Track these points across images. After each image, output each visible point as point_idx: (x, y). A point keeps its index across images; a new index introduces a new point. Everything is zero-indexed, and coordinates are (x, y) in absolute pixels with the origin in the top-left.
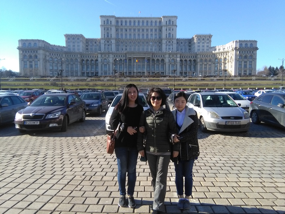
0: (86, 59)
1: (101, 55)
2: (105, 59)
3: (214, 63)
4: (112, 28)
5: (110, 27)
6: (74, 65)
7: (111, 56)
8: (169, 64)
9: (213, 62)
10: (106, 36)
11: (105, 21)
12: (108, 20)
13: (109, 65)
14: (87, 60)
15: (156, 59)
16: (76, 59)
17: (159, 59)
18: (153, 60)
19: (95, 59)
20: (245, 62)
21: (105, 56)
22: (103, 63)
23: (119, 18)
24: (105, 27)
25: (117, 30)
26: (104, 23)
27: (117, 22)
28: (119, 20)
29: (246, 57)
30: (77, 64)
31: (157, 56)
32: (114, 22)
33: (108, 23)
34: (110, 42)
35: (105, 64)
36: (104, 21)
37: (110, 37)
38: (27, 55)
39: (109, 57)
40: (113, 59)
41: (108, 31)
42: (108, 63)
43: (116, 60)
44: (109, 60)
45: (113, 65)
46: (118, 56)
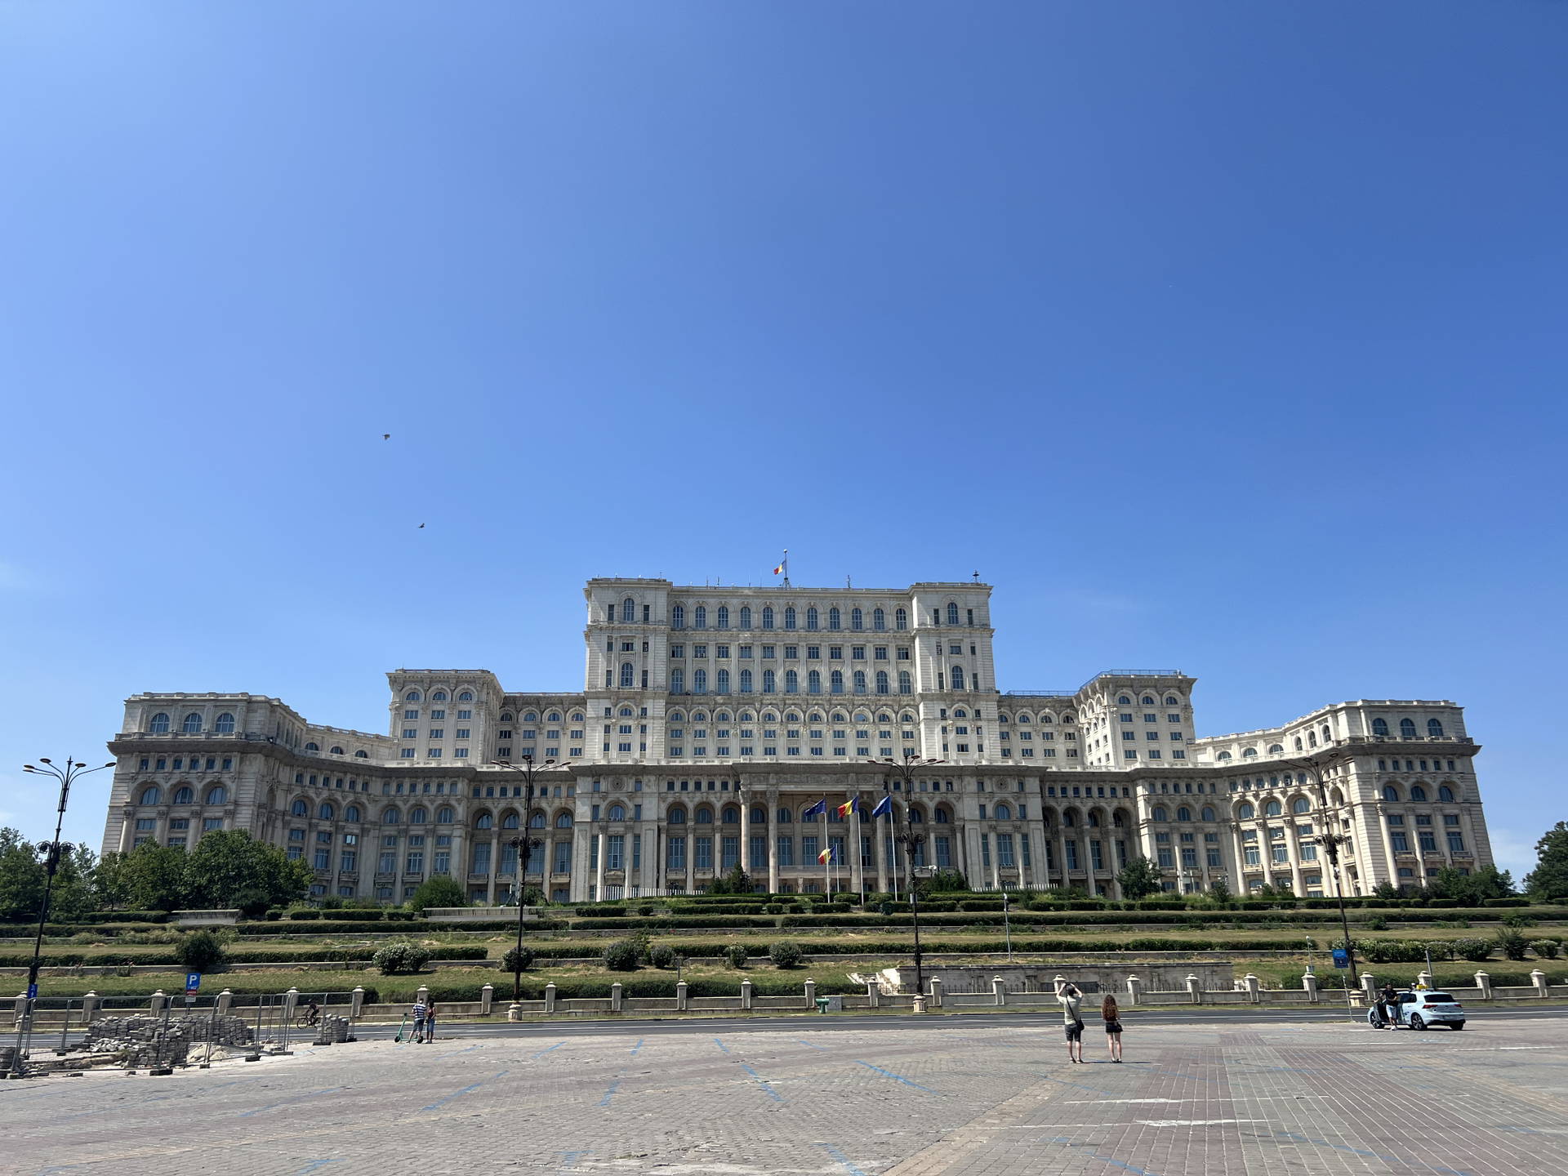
0: (502, 805)
1: (596, 785)
2: (617, 804)
3: (1234, 829)
4: (651, 641)
5: (639, 633)
6: (429, 842)
7: (651, 786)
8: (986, 830)
9: (1226, 820)
10: (616, 683)
11: (615, 607)
12: (629, 602)
13: (637, 837)
14: (509, 813)
16: (447, 808)
17: (925, 801)
19: (557, 803)
20: (1425, 820)
21: (618, 785)
22: (603, 829)
23: (687, 592)
24: (615, 634)
25: (675, 652)
26: (611, 618)
27: (678, 611)
28: (691, 604)
29: (1419, 792)
30: (449, 837)
32: (660, 613)
33: (629, 615)
34: (638, 712)
35: (611, 831)
36: (611, 607)
37: (637, 684)
38: (166, 786)
39: (639, 794)
40: (661, 803)
41: (627, 657)
42: (632, 828)
43: (676, 812)
44: (638, 807)
45: (663, 837)
46: (691, 786)
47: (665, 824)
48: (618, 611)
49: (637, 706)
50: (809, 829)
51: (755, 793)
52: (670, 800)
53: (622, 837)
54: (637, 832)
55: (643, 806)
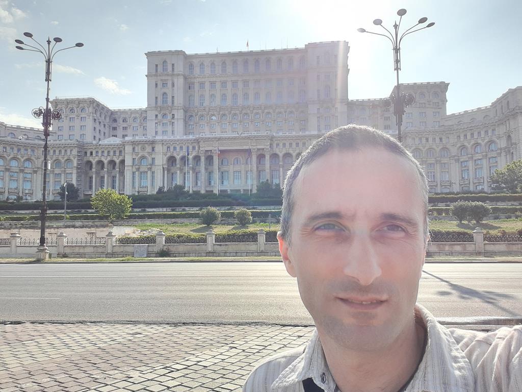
0: (97, 159)
1: (134, 149)
2: (143, 157)
3: (457, 160)
4: (175, 80)
5: (169, 78)
6: (63, 176)
7: (159, 148)
9: (454, 156)
10: (160, 103)
11: (159, 66)
12: (165, 62)
13: (153, 173)
14: (100, 163)
15: (281, 155)
16: (68, 160)
17: (291, 152)
18: (275, 156)
19: (121, 158)
21: (143, 149)
22: (138, 169)
23: (196, 56)
24: (159, 78)
25: (189, 86)
26: (157, 71)
27: (191, 66)
28: (196, 62)
30: (71, 173)
31: (284, 145)
32: (180, 68)
33: (165, 69)
34: (170, 116)
35: (141, 170)
36: (157, 65)
37: (170, 103)
39: (153, 152)
40: (164, 156)
41: (164, 90)
42: (150, 169)
43: (172, 160)
44: (153, 159)
45: (166, 172)
46: (178, 148)
47: (166, 166)
48: (160, 69)
49: (170, 113)
50: (237, 168)
51: (207, 151)
52: (169, 154)
53: (147, 172)
54: (153, 170)
55: (156, 159)
